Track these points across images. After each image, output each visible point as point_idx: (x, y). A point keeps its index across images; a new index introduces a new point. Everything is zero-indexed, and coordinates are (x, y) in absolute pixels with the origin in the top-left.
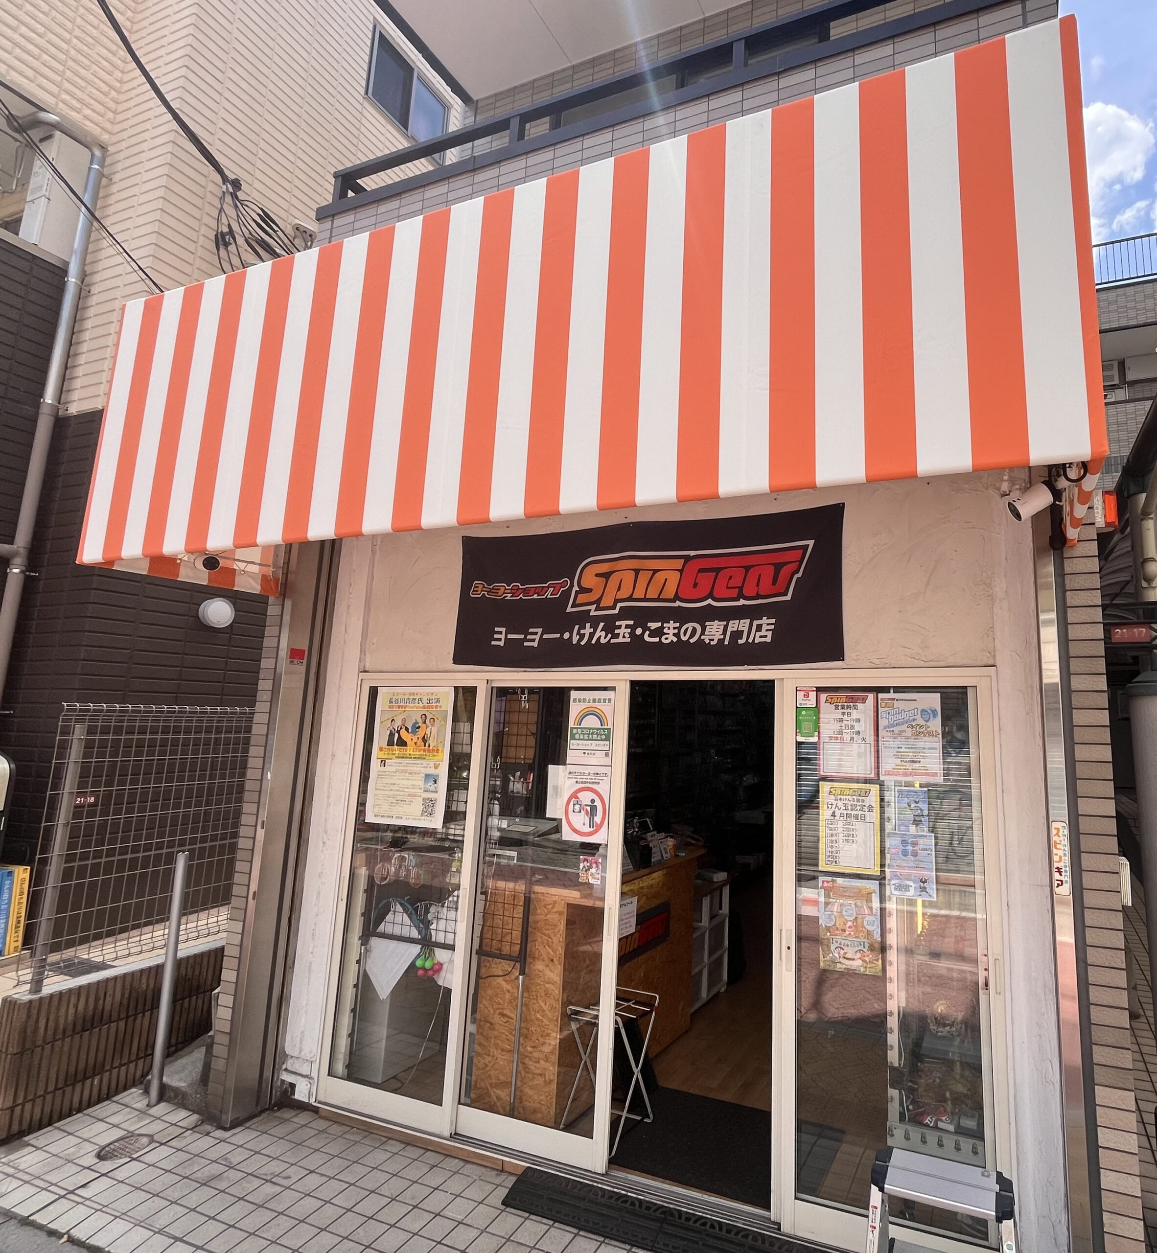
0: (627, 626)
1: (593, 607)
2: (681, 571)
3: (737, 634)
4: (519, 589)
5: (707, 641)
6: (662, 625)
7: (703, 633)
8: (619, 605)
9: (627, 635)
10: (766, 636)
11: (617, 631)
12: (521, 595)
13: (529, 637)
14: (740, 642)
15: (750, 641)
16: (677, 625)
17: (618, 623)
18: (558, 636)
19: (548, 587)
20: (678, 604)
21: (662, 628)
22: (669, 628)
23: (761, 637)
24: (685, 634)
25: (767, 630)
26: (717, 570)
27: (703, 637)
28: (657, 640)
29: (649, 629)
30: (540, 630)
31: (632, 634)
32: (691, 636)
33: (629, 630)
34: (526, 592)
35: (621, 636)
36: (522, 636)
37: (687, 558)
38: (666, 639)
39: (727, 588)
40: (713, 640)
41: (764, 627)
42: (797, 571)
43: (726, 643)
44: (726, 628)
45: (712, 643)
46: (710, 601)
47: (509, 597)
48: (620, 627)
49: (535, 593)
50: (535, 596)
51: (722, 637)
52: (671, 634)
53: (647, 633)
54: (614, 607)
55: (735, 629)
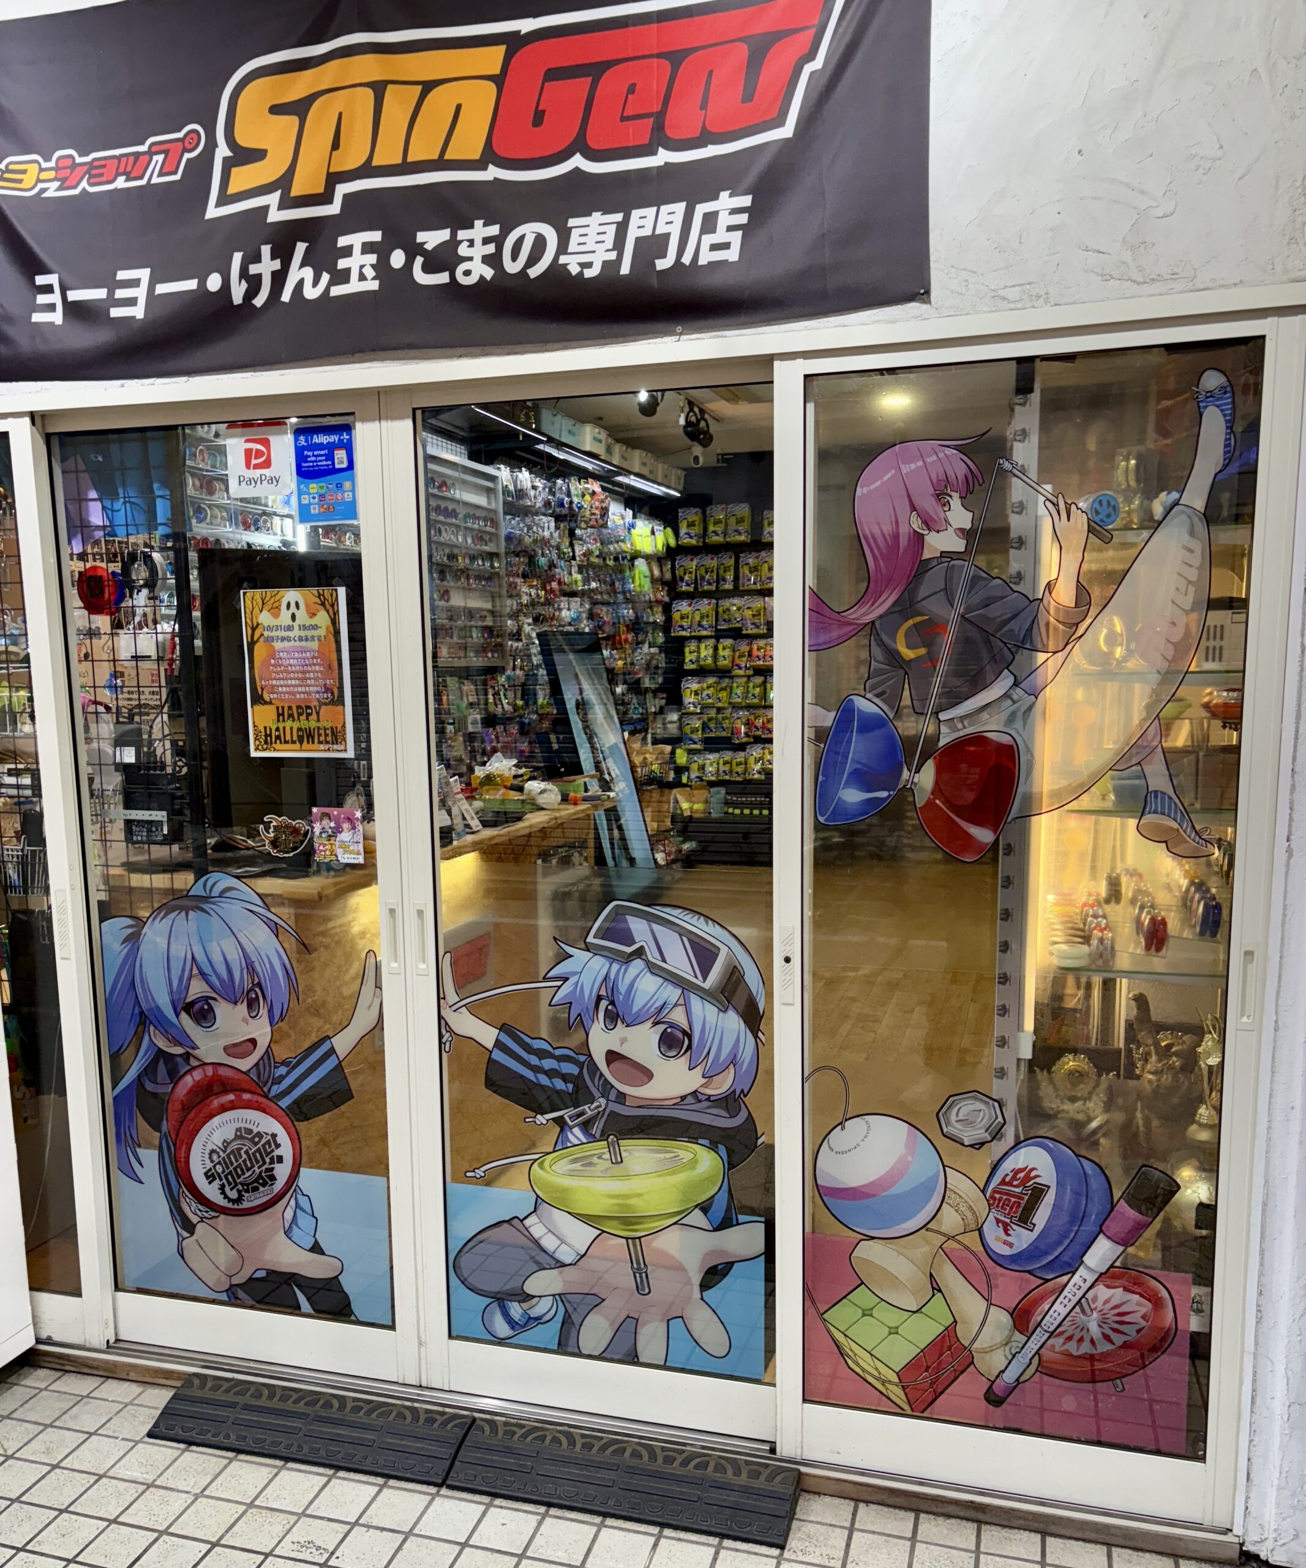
0: (367, 248)
1: (273, 199)
2: (499, 80)
3: (654, 245)
4: (74, 165)
5: (574, 270)
6: (454, 234)
7: (562, 248)
8: (342, 189)
9: (370, 273)
10: (726, 246)
11: (342, 264)
12: (84, 184)
13: (120, 294)
14: (662, 264)
15: (686, 260)
16: (494, 230)
17: (343, 241)
18: (191, 285)
19: (151, 153)
20: (493, 173)
21: (454, 243)
22: (471, 243)
23: (714, 247)
24: (515, 255)
25: (730, 229)
26: (596, 70)
27: (563, 259)
28: (443, 278)
29: (420, 249)
30: (144, 274)
31: (382, 268)
32: (532, 261)
33: (372, 258)
34: (95, 172)
35: (354, 275)
36: (100, 294)
37: (513, 41)
38: (467, 273)
39: (624, 119)
40: (589, 265)
41: (724, 220)
42: (811, 56)
43: (625, 269)
44: (622, 229)
45: (589, 273)
46: (577, 161)
47: (52, 191)
48: (348, 251)
49: (118, 174)
50: (121, 183)
51: (613, 256)
52: (478, 259)
53: (419, 261)
54: (326, 198)
55: (647, 232)
